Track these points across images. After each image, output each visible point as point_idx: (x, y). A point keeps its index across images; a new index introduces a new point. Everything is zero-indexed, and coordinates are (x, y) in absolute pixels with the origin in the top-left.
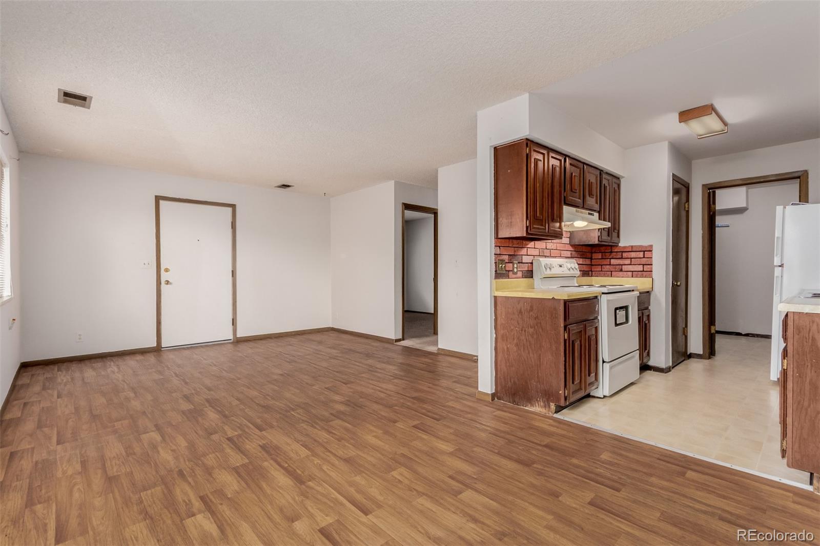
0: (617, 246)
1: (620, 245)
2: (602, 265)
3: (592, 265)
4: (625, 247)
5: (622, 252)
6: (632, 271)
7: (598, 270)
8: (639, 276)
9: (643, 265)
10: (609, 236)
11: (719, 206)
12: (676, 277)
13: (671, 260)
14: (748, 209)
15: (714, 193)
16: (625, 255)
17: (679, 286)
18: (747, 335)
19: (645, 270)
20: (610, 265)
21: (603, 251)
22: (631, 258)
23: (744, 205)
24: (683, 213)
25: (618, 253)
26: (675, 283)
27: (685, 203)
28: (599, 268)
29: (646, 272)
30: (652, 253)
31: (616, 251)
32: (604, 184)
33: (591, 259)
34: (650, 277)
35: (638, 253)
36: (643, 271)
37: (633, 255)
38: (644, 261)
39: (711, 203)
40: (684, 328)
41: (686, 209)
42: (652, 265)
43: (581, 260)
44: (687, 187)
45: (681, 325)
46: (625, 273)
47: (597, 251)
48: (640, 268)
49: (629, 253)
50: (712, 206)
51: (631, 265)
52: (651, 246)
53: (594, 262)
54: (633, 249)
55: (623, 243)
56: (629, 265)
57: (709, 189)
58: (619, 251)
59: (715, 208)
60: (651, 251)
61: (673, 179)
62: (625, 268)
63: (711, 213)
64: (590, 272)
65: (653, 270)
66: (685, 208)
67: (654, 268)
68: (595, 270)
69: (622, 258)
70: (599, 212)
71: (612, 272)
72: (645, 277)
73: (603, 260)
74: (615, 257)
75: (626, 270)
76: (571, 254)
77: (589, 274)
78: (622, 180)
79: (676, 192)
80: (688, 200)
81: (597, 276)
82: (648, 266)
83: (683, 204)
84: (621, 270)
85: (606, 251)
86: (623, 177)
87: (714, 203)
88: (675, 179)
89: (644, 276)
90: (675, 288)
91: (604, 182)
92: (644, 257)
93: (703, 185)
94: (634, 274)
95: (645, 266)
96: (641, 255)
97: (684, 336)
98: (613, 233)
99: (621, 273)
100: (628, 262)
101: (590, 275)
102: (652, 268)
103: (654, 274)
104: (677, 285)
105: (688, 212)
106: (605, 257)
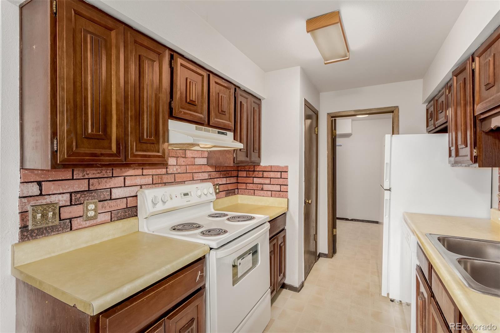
0: (259, 165)
1: (261, 164)
2: (246, 183)
3: (238, 183)
4: (265, 167)
5: (263, 171)
6: (272, 191)
7: (243, 188)
8: (277, 196)
9: (281, 185)
10: (247, 156)
11: (338, 132)
12: (308, 195)
13: (304, 180)
14: (352, 135)
15: (335, 120)
16: (265, 174)
17: (310, 204)
18: (352, 220)
19: (282, 190)
20: (253, 183)
21: (247, 170)
22: (271, 178)
23: (350, 132)
24: (314, 136)
25: (260, 172)
26: (307, 201)
27: (315, 128)
28: (244, 186)
29: (282, 192)
30: (287, 174)
31: (258, 170)
32: (241, 102)
33: (238, 177)
34: (286, 198)
35: (276, 173)
36: (280, 191)
37: (272, 175)
38: (281, 181)
39: (333, 129)
40: (315, 235)
41: (316, 133)
42: (287, 185)
43: (225, 179)
44: (316, 113)
45: (312, 232)
46: (266, 192)
47: (242, 170)
48: (277, 188)
49: (269, 172)
50: (334, 131)
51: (270, 184)
52: (287, 167)
53: (240, 180)
54: (271, 170)
55: (264, 163)
56: (269, 184)
57: (332, 117)
58: (260, 170)
59: (336, 133)
60: (287, 172)
61: (305, 105)
62: (265, 187)
63: (333, 137)
64: (236, 190)
65: (289, 191)
66: (315, 131)
67: (290, 188)
68: (241, 188)
69: (263, 177)
70: (235, 132)
71: (254, 190)
72: (282, 197)
73: (248, 178)
74: (257, 176)
75: (266, 190)
76: (210, 175)
77: (234, 192)
78: (263, 102)
79: (308, 117)
80: (317, 126)
81: (243, 194)
82: (285, 187)
83: (314, 128)
84: (262, 190)
85: (250, 170)
86: (264, 99)
87: (335, 129)
88: (307, 105)
89: (281, 195)
90: (307, 206)
91: (240, 99)
92: (281, 178)
93: (328, 114)
94: (273, 193)
95: (281, 186)
96: (278, 175)
97: (315, 242)
98: (252, 153)
99: (262, 192)
100: (267, 181)
101: (236, 193)
102: (287, 189)
103: (290, 194)
104: (308, 202)
105: (317, 135)
106: (249, 176)
